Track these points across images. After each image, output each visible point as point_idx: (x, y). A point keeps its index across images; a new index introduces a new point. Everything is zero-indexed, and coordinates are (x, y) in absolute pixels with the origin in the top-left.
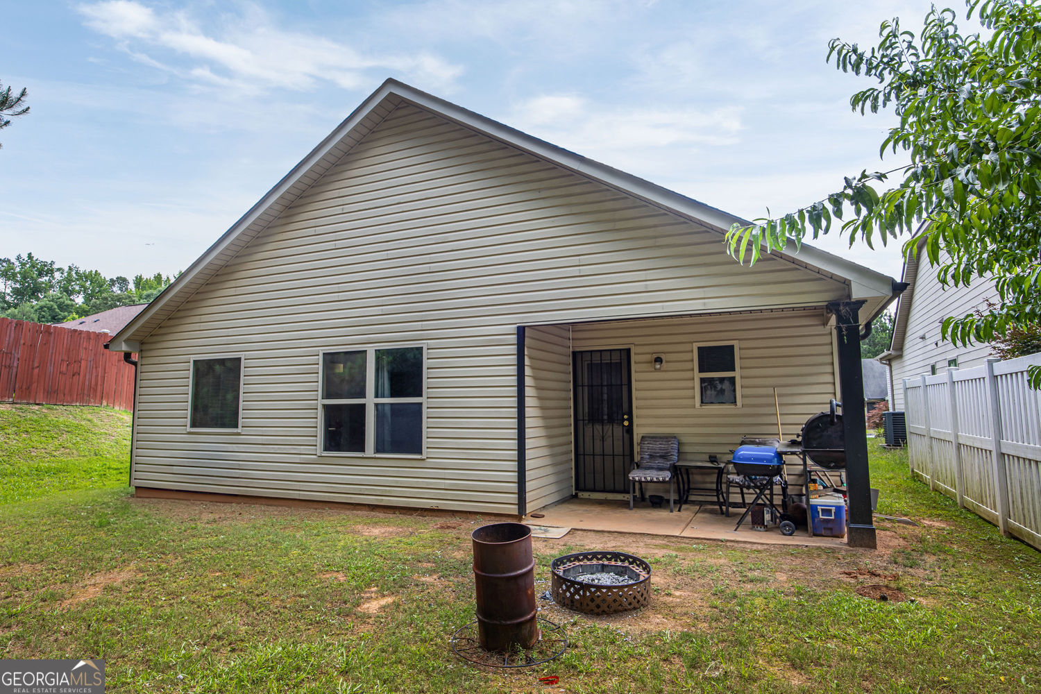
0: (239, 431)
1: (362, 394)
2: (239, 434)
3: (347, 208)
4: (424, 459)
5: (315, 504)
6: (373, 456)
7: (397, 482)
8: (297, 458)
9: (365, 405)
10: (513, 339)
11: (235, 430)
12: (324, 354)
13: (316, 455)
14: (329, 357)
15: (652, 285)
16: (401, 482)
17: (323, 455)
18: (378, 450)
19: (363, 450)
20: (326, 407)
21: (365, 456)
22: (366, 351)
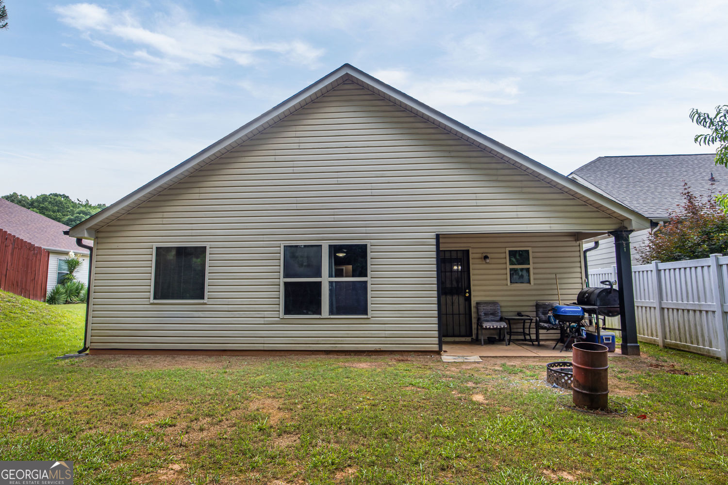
0: (205, 302)
1: (319, 274)
2: (205, 304)
3: (302, 146)
4: (369, 318)
5: (278, 352)
6: (329, 317)
7: (348, 334)
8: (262, 321)
9: (321, 282)
10: (434, 241)
11: (201, 301)
12: (284, 246)
13: (279, 317)
14: (289, 248)
15: (520, 214)
16: (352, 334)
17: (285, 317)
18: (331, 312)
19: (320, 313)
20: (286, 284)
21: (321, 317)
22: (321, 245)
